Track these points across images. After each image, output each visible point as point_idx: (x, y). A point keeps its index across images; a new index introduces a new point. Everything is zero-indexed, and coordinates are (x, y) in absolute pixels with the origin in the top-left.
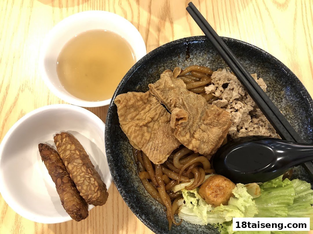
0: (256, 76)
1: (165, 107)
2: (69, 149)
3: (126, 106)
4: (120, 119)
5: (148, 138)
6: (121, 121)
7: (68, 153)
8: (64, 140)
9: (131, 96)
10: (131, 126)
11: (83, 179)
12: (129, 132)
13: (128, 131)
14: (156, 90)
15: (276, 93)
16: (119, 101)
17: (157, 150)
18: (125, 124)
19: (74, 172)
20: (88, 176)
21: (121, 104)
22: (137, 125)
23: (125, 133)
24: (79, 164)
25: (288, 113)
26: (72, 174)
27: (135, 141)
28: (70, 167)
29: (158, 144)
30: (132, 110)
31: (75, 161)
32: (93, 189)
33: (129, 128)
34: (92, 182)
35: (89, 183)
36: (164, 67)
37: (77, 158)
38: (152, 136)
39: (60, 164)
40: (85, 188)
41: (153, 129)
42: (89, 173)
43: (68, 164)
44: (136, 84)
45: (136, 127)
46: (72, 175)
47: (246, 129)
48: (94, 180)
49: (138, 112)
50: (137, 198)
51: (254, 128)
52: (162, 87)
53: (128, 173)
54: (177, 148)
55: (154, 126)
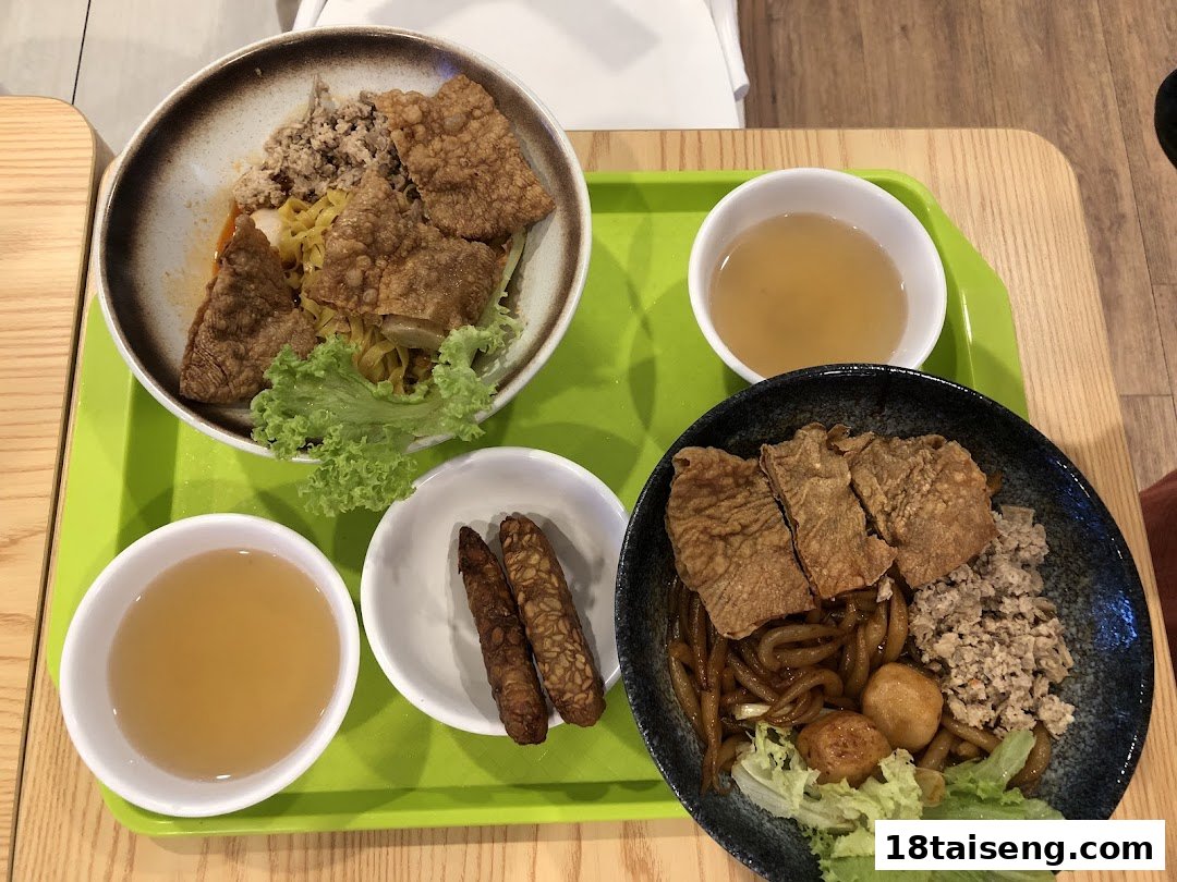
0: (1032, 516)
1: (783, 512)
2: (534, 566)
3: (695, 478)
4: (672, 503)
5: (721, 570)
6: (673, 508)
7: (531, 573)
8: (527, 537)
9: (715, 459)
10: (692, 528)
11: (557, 649)
12: (683, 540)
13: (681, 535)
14: (775, 463)
15: (1067, 575)
16: (685, 463)
17: (734, 605)
18: (679, 519)
19: (537, 626)
20: (571, 647)
21: (689, 470)
22: (705, 531)
23: (671, 539)
24: (553, 610)
25: (1080, 635)
26: (531, 628)
27: (689, 565)
28: (530, 610)
29: (742, 592)
30: (705, 491)
31: (546, 599)
32: (578, 681)
33: (686, 531)
34: (579, 665)
35: (573, 664)
36: (812, 413)
37: (553, 596)
38: (731, 569)
39: (504, 594)
40: (559, 672)
41: (738, 553)
42: (575, 642)
43: (526, 600)
44: (732, 433)
45: (702, 532)
46: (531, 630)
47: (961, 636)
48: (584, 661)
49: (714, 499)
50: (652, 693)
51: (980, 642)
52: (792, 460)
53: (648, 631)
54: (781, 619)
55: (743, 546)
